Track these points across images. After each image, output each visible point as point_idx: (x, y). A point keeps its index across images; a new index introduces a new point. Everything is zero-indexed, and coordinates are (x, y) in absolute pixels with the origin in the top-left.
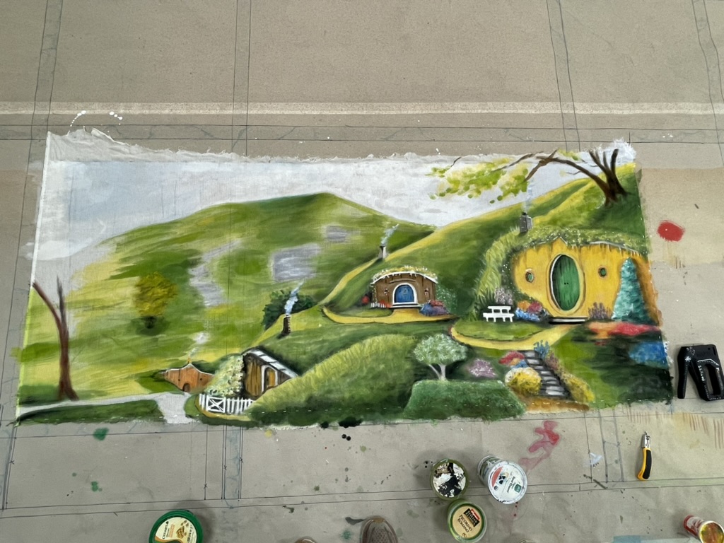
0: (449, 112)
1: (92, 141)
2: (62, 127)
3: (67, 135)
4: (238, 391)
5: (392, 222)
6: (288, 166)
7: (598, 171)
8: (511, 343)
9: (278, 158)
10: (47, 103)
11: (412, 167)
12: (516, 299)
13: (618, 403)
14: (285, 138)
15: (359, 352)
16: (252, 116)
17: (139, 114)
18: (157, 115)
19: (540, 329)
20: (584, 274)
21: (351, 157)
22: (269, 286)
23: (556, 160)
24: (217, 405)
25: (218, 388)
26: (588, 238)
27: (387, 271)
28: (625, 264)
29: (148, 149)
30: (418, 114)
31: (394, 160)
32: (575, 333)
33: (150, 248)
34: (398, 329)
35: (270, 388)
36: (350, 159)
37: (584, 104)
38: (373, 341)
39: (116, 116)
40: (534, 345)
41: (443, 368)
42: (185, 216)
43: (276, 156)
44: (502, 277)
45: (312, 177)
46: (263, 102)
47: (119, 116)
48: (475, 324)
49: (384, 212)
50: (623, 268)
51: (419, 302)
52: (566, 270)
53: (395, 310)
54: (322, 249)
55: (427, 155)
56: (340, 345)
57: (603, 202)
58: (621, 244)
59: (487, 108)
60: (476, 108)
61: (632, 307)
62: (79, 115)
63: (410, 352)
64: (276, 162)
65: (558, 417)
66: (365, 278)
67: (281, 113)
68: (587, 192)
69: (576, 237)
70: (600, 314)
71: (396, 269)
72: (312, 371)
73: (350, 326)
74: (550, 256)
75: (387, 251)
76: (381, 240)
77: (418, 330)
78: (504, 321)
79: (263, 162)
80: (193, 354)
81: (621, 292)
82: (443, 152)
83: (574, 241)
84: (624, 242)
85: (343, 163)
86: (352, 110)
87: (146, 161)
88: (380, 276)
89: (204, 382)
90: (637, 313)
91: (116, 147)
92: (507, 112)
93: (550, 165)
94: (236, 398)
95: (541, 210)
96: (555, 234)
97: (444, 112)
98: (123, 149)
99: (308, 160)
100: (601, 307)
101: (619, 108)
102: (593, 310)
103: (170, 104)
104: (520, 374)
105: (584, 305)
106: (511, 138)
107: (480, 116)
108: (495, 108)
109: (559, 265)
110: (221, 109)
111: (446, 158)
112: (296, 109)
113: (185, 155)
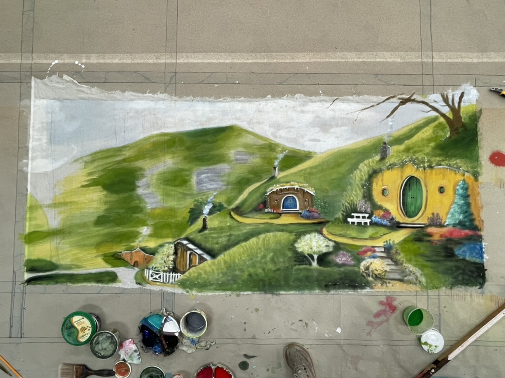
0: (332, 60)
1: (63, 84)
2: (42, 73)
3: (46, 80)
4: (171, 267)
5: (283, 148)
6: (207, 104)
7: (446, 110)
8: (367, 241)
9: (199, 98)
10: (30, 54)
11: (300, 105)
12: (373, 209)
13: (442, 286)
14: (205, 82)
15: (255, 243)
16: (180, 64)
17: (97, 63)
18: (109, 64)
19: (389, 231)
20: (427, 191)
21: (254, 97)
22: (191, 195)
23: (414, 101)
24: (157, 277)
25: (157, 265)
26: (432, 163)
27: (278, 185)
28: (460, 184)
29: (104, 91)
30: (307, 62)
31: (287, 100)
32: (416, 235)
33: (108, 165)
34: (284, 228)
35: (193, 266)
36: (254, 99)
37: (441, 54)
38: (266, 236)
39: (80, 64)
40: (384, 242)
41: (316, 257)
42: (132, 141)
43: (198, 96)
44: (364, 192)
45: (225, 113)
46: (188, 53)
47: (82, 64)
48: (341, 226)
49: (278, 141)
50: (458, 187)
51: (301, 209)
52: (414, 187)
53: (283, 215)
54: (231, 169)
55: (312, 96)
56: (242, 238)
57: (448, 135)
58: (458, 168)
59: (363, 57)
60: (353, 57)
61: (461, 217)
62: (53, 63)
63: (292, 245)
64: (198, 101)
65: (396, 294)
66: (262, 190)
67: (202, 62)
68: (436, 126)
69: (423, 162)
70: (435, 222)
71: (285, 184)
72: (222, 256)
73: (249, 225)
74: (402, 177)
75: (279, 170)
76: (274, 162)
77: (298, 229)
78: (363, 224)
79: (187, 101)
80: (140, 242)
81: (454, 205)
82: (326, 93)
83: (422, 165)
84: (460, 167)
85: (247, 102)
86: (256, 59)
87: (103, 100)
88: (272, 189)
89: (148, 261)
90: (465, 222)
91: (80, 88)
92: (378, 60)
93: (408, 105)
94: (170, 273)
95: (398, 141)
96: (407, 160)
97: (328, 60)
98: (85, 90)
99: (221, 99)
100: (437, 216)
101: (470, 56)
102: (431, 218)
103: (119, 54)
104: (371, 263)
105: (424, 214)
106: (381, 83)
107: (356, 64)
108: (368, 57)
109: (408, 183)
110: (157, 58)
111: (327, 98)
112: (213, 59)
113: (131, 95)
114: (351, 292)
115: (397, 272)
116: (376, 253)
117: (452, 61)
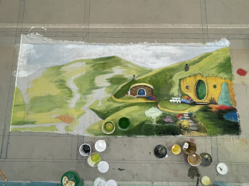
0: (161, 27)
1: (36, 37)
2: (26, 32)
3: (28, 35)
8: (180, 111)
9: (98, 44)
10: (21, 24)
12: (182, 95)
13: (218, 134)
14: (101, 37)
16: (90, 28)
17: (52, 28)
18: (57, 28)
19: (191, 106)
20: (208, 87)
21: (125, 43)
22: (94, 88)
26: (210, 74)
27: (136, 84)
29: (54, 40)
30: (149, 28)
31: (140, 44)
32: (204, 108)
36: (124, 44)
37: (211, 25)
39: (44, 29)
40: (188, 112)
46: (94, 24)
51: (147, 95)
52: (202, 85)
53: (138, 98)
55: (152, 43)
59: (175, 26)
60: (170, 26)
61: (225, 100)
62: (32, 28)
64: (98, 45)
65: (195, 137)
66: (128, 86)
67: (100, 27)
70: (213, 102)
71: (139, 83)
73: (122, 103)
74: (195, 80)
75: (136, 77)
78: (177, 103)
81: (221, 94)
82: (158, 42)
85: (121, 45)
86: (126, 26)
87: (54, 44)
88: (133, 86)
91: (44, 39)
92: (182, 27)
97: (159, 27)
98: (46, 40)
99: (109, 44)
100: (214, 99)
101: (225, 26)
102: (210, 100)
103: (62, 24)
104: (182, 122)
105: (207, 98)
106: (183, 37)
107: (172, 29)
108: (178, 26)
109: (199, 83)
110: (80, 26)
111: (159, 44)
112: (106, 26)
113: (67, 42)
114: (173, 137)
115: (195, 127)
116: (184, 117)
117: (216, 28)
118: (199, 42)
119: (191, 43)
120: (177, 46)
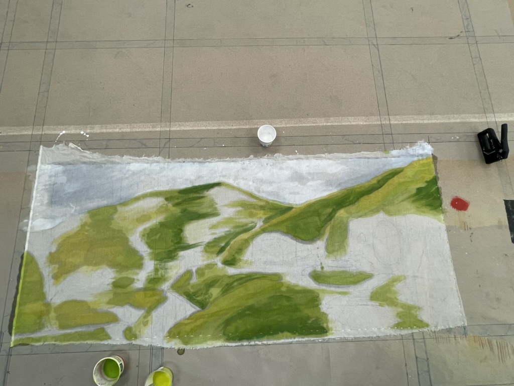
0: (304, 125)
1: (68, 151)
2: (49, 142)
3: (53, 148)
6: (197, 164)
9: (189, 160)
10: (41, 127)
11: (279, 163)
14: (195, 146)
16: (173, 131)
17: (100, 133)
18: (111, 133)
29: (104, 155)
30: (283, 127)
31: (267, 159)
36: (238, 159)
37: (398, 117)
39: (85, 134)
43: (188, 158)
46: (181, 122)
47: (87, 134)
49: (261, 194)
55: (289, 155)
59: (330, 121)
60: (322, 122)
64: (189, 162)
65: (383, 339)
67: (192, 129)
79: (179, 162)
82: (300, 153)
85: (232, 162)
86: (239, 125)
87: (103, 164)
91: (84, 154)
92: (344, 124)
95: (369, 191)
97: (301, 125)
98: (88, 156)
99: (209, 160)
101: (421, 118)
103: (119, 125)
106: (347, 142)
107: (325, 127)
108: (335, 121)
110: (153, 127)
111: (302, 156)
112: (202, 126)
113: (129, 159)
114: (339, 339)
117: (406, 122)
118: (377, 151)
119: (362, 152)
120: (338, 158)
